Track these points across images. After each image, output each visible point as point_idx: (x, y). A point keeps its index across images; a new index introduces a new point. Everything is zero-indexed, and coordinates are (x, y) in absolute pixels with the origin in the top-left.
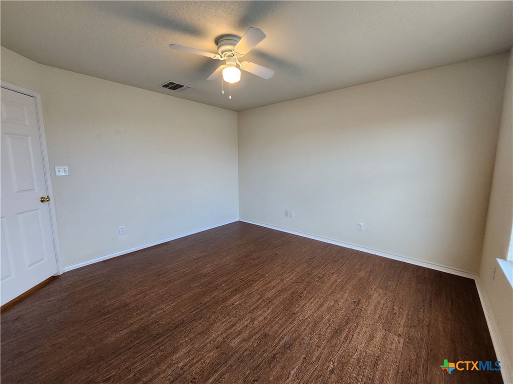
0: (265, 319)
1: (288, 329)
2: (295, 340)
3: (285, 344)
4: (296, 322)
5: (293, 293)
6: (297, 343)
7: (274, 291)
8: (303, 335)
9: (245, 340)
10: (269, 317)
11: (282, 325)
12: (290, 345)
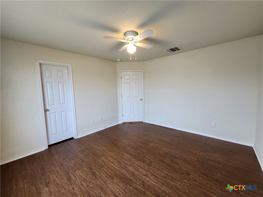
0: (112, 166)
1: (103, 175)
2: (95, 177)
3: (95, 173)
4: (106, 178)
5: (131, 180)
6: (94, 177)
7: (133, 170)
8: (97, 180)
9: (103, 161)
10: (113, 168)
11: (106, 173)
12: (94, 175)
